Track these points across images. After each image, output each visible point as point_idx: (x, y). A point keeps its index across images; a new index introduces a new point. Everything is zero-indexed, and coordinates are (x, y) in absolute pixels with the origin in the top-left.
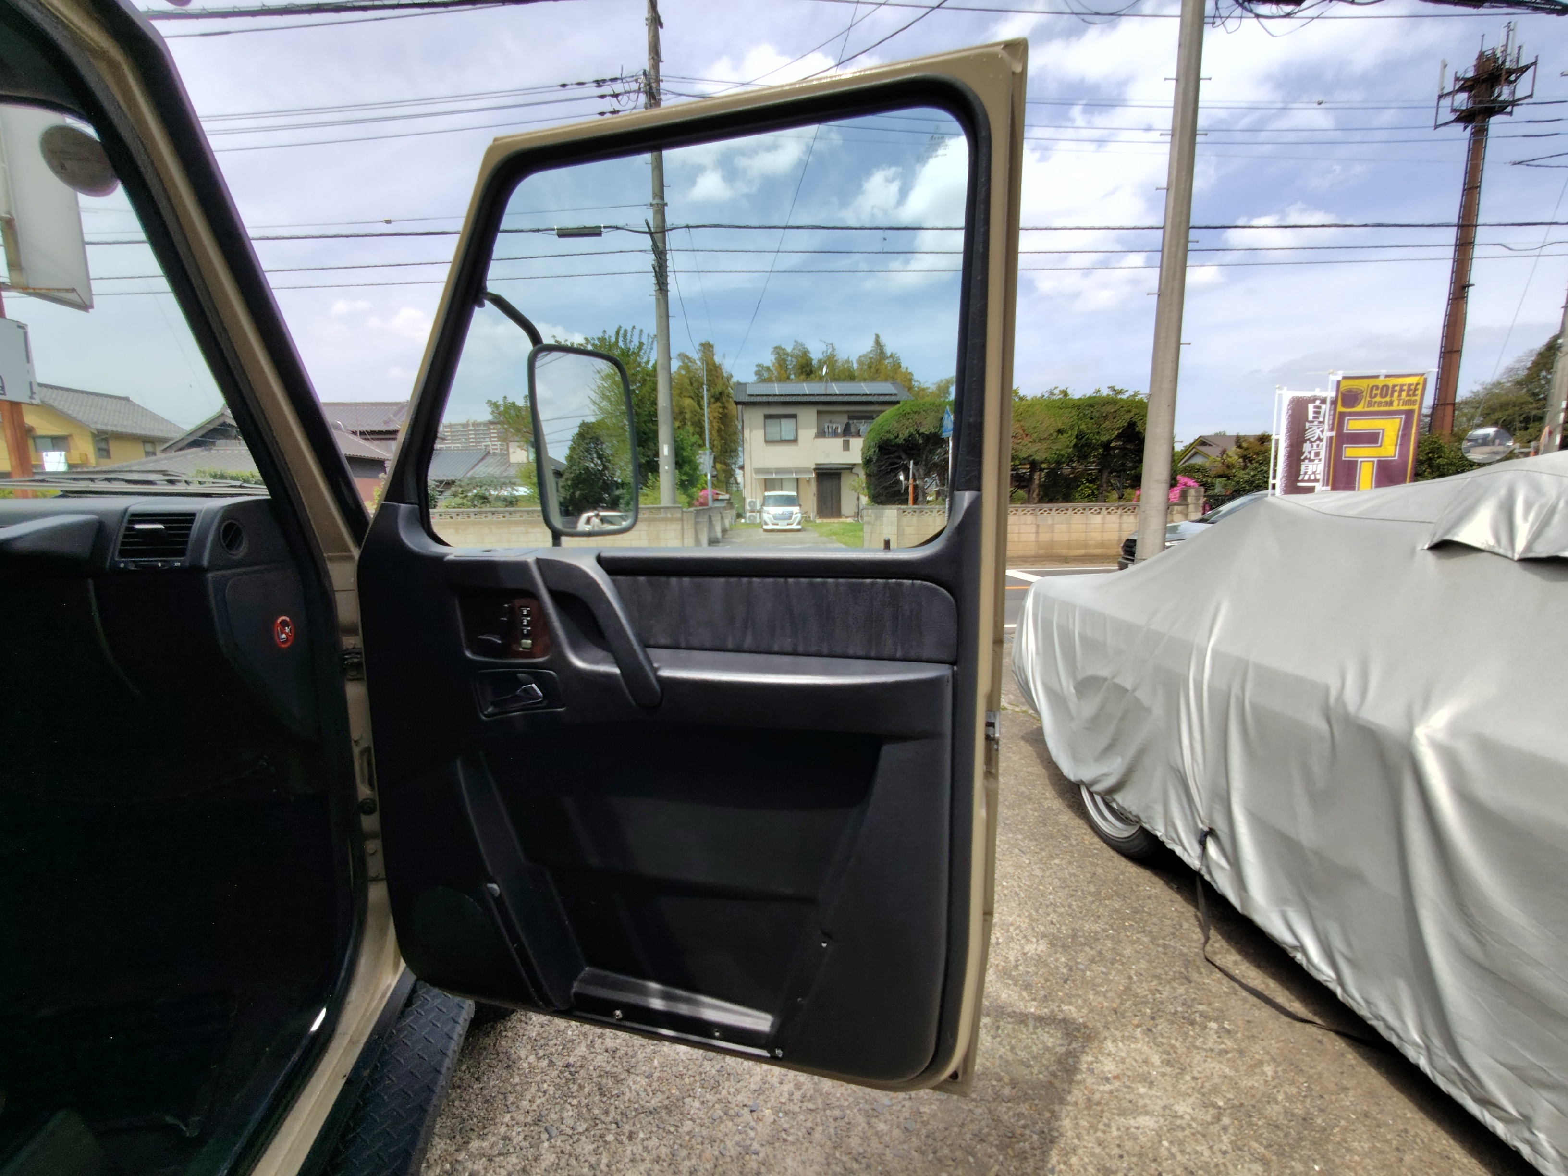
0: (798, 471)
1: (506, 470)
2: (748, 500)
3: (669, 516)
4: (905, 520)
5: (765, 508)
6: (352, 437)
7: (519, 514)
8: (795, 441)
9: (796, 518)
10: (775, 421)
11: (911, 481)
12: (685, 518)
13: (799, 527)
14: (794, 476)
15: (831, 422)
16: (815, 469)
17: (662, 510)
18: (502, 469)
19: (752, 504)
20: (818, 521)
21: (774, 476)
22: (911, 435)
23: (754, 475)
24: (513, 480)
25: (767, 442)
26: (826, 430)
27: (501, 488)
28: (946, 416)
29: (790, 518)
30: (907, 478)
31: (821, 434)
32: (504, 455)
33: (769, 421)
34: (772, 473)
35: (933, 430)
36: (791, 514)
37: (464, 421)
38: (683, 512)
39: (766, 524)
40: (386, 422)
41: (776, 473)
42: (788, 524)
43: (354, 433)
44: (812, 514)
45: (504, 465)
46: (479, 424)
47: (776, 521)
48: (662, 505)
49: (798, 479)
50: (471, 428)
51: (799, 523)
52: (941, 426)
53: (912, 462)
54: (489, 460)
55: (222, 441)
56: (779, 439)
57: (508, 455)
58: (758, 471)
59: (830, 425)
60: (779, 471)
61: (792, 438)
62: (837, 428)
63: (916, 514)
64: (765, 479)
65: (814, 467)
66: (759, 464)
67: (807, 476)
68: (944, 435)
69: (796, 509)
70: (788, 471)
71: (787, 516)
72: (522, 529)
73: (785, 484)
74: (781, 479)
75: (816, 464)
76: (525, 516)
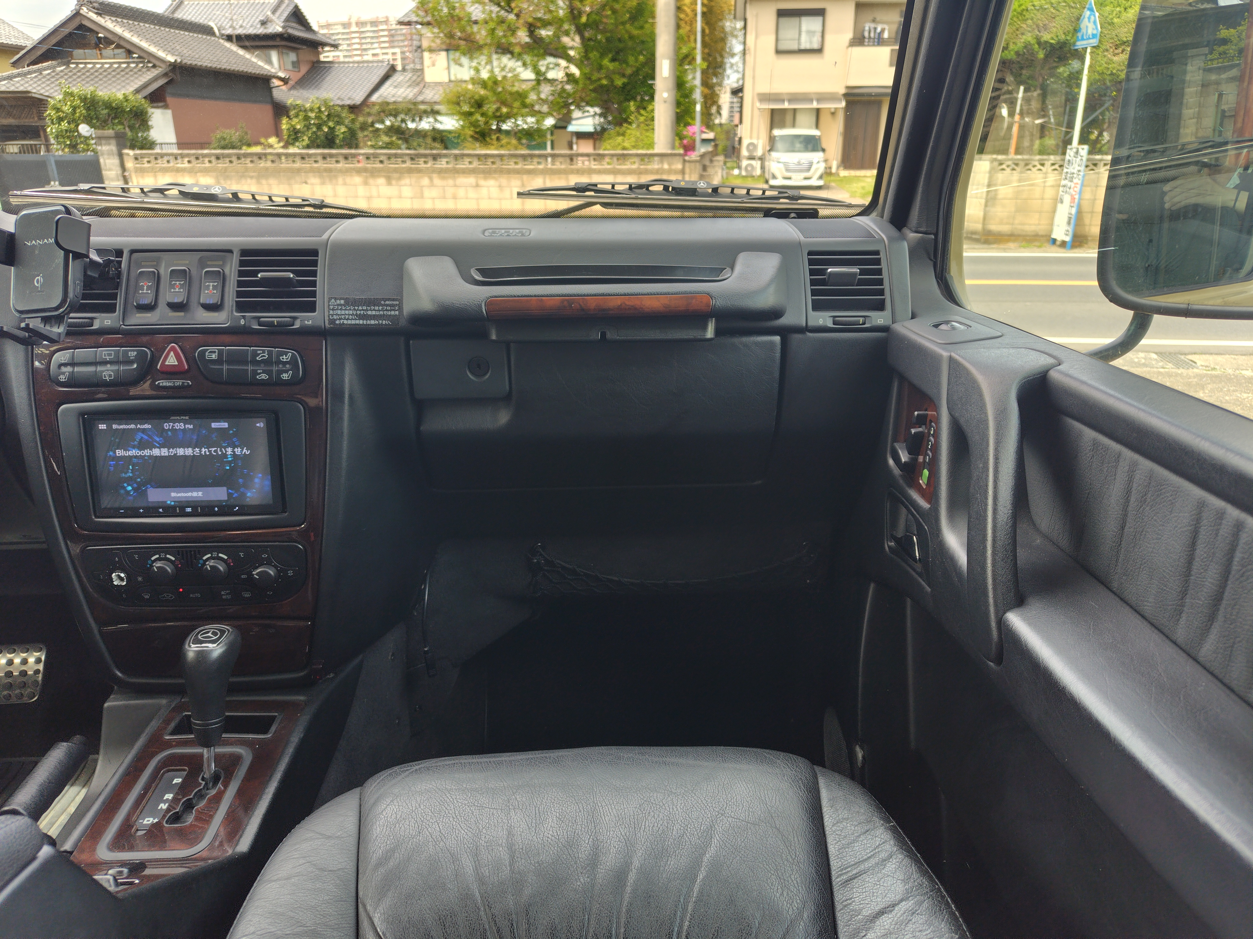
0: (822, 97)
1: (421, 93)
2: (745, 143)
3: (666, 166)
4: (1000, 176)
5: (774, 154)
6: (228, 45)
7: (467, 160)
8: (819, 51)
9: (817, 169)
10: (794, 21)
11: (1017, 118)
12: (687, 170)
13: (821, 183)
14: (815, 105)
15: (874, 21)
16: (845, 95)
17: (656, 158)
18: (416, 90)
19: (752, 147)
20: (844, 173)
21: (786, 105)
22: (1027, 46)
23: (758, 104)
24: (437, 107)
25: (778, 52)
26: (866, 34)
27: (421, 119)
28: (1087, 13)
29: (808, 170)
30: (1011, 114)
31: (858, 40)
32: (417, 70)
33: (784, 21)
34: (783, 101)
35: (1062, 37)
36: (811, 164)
37: (345, 20)
38: (685, 161)
39: (774, 177)
40: (263, 23)
41: (790, 101)
42: (806, 178)
43: (229, 38)
44: (834, 165)
45: (418, 84)
46: (364, 24)
47: (788, 174)
48: (657, 150)
49: (818, 111)
50: (354, 28)
51: (821, 177)
52: (1076, 30)
53: (1022, 88)
54: (397, 78)
55: (78, 52)
56: (795, 47)
57: (422, 70)
58: (764, 98)
59: (872, 25)
60: (794, 98)
61: (816, 46)
62: (883, 31)
63: (1018, 169)
64: (773, 111)
65: (843, 91)
66: (764, 88)
67: (832, 106)
68: (1080, 45)
69: (817, 157)
70: (805, 98)
71: (805, 166)
72: (471, 180)
73: (800, 118)
74: (795, 110)
75: (848, 87)
76: (476, 164)
